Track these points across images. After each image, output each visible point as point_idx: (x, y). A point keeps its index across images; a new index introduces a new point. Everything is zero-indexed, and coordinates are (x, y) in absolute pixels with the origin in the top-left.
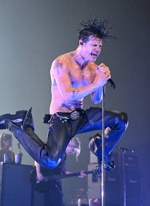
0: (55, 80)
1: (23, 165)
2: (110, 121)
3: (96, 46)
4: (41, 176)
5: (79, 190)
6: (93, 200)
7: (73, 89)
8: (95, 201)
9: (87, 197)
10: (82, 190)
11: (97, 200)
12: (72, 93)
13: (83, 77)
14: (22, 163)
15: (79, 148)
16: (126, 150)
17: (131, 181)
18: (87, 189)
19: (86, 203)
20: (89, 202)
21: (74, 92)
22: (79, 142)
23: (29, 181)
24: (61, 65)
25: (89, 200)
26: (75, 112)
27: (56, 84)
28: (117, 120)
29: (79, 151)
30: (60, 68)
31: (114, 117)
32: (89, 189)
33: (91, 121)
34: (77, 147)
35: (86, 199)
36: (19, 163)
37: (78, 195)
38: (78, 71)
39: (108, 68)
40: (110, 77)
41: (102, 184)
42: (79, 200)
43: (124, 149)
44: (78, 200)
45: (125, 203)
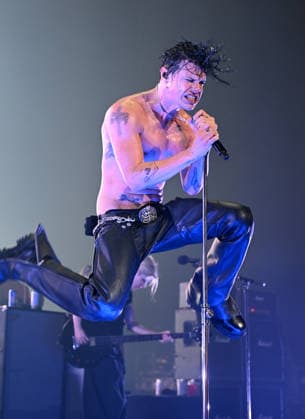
0: (110, 146)
1: (46, 312)
2: (219, 222)
3: (192, 81)
4: (84, 335)
5: (158, 361)
6: (186, 381)
7: (147, 164)
8: (189, 384)
9: (173, 376)
10: (164, 361)
11: (192, 381)
12: (144, 173)
13: (167, 141)
14: (44, 308)
15: (156, 274)
16: (252, 282)
17: (260, 344)
18: (173, 361)
19: (171, 388)
20: (178, 385)
21: (148, 170)
22: (156, 265)
23: (58, 343)
24: (126, 117)
25: (178, 381)
26: (148, 208)
27: (112, 155)
28: (231, 220)
29: (155, 281)
30: (123, 122)
31: (225, 215)
32: (176, 359)
33: (180, 223)
34: (152, 274)
35: (171, 379)
36: (39, 308)
37: (156, 372)
38: (157, 131)
39: (213, 119)
40: (217, 138)
41: (203, 350)
42: (158, 381)
43: (246, 280)
44: (155, 381)
45: (249, 388)
